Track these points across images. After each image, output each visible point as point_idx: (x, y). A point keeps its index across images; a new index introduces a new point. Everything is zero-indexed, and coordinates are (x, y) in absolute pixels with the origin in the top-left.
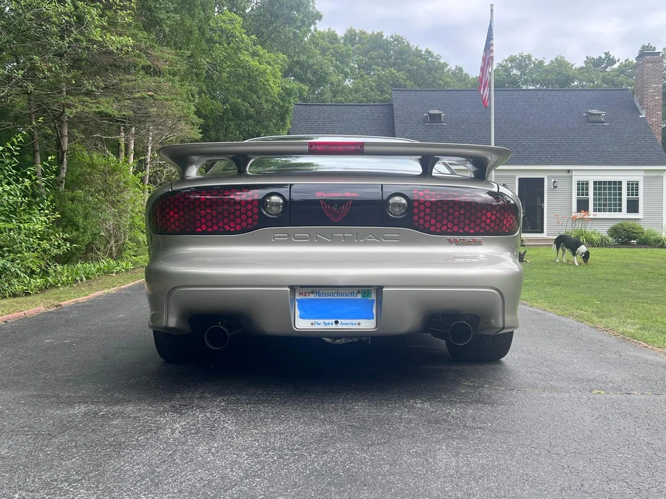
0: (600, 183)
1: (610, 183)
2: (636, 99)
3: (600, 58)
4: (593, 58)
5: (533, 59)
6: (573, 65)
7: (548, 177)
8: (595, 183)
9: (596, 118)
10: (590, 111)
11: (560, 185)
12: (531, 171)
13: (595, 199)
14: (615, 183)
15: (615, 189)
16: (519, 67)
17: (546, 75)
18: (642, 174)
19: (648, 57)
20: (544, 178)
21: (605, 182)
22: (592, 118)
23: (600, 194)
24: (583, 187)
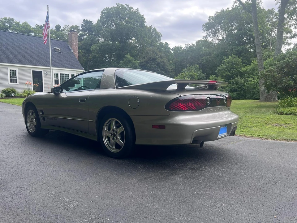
0: (62, 74)
1: (65, 74)
2: (69, 46)
3: (41, 26)
4: (39, 25)
5: (15, 21)
6: (31, 26)
7: (44, 71)
8: (60, 74)
9: (57, 51)
10: (55, 48)
11: (48, 74)
12: (38, 68)
13: (61, 80)
14: (67, 74)
15: (67, 77)
16: (8, 23)
17: (21, 28)
18: (75, 72)
19: (73, 32)
20: (42, 71)
21: (64, 74)
22: (56, 50)
23: (62, 78)
24: (56, 75)
